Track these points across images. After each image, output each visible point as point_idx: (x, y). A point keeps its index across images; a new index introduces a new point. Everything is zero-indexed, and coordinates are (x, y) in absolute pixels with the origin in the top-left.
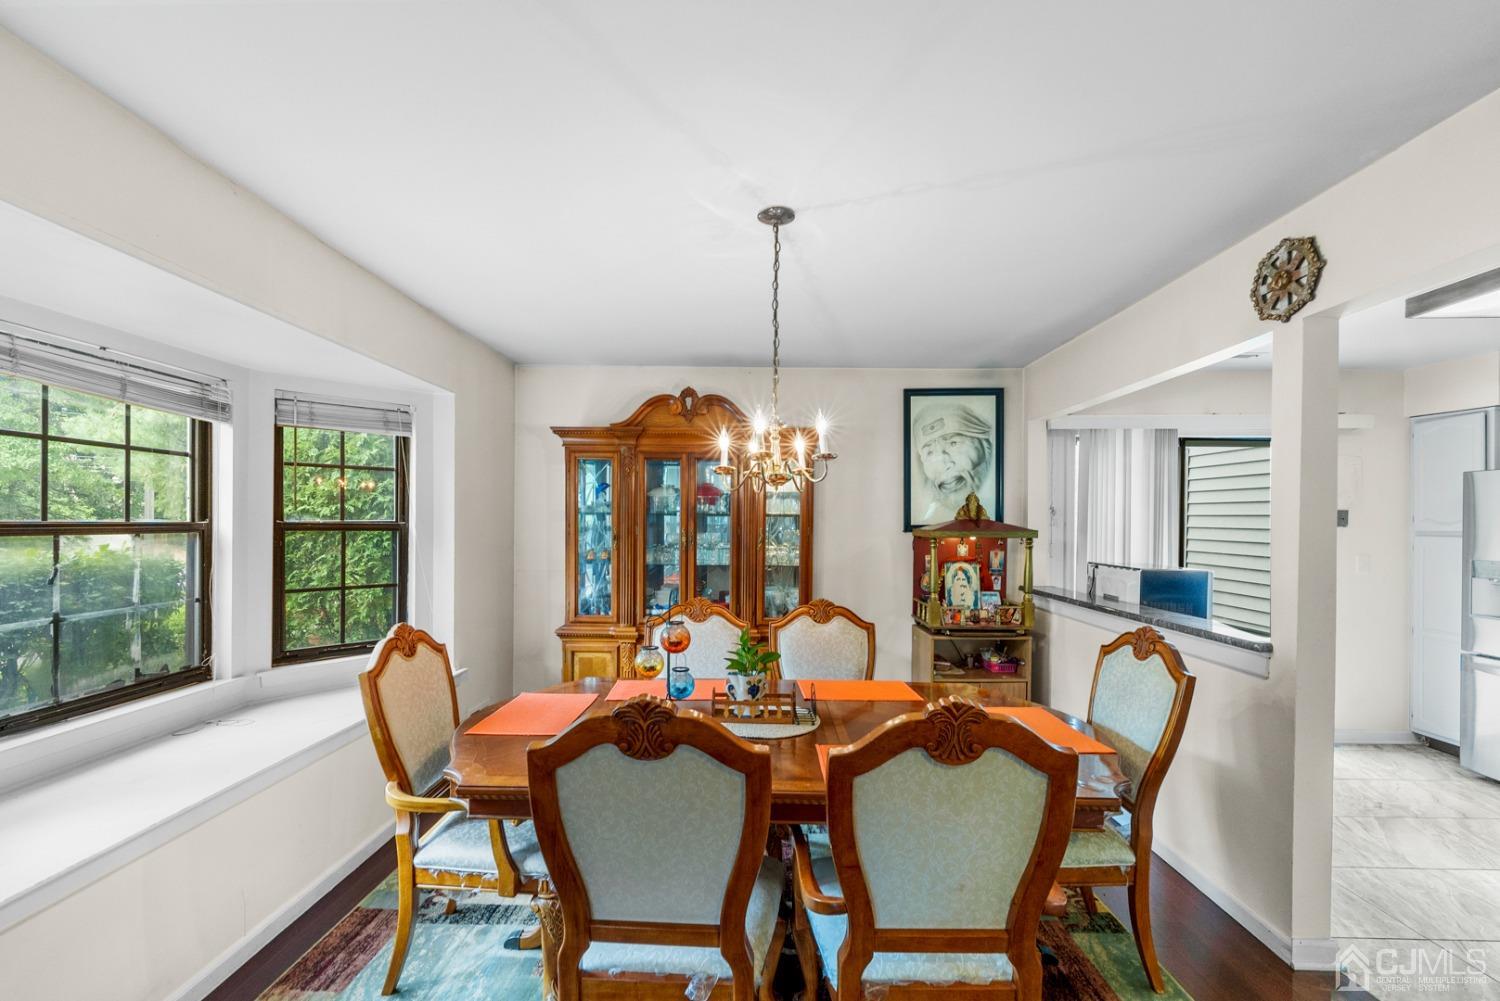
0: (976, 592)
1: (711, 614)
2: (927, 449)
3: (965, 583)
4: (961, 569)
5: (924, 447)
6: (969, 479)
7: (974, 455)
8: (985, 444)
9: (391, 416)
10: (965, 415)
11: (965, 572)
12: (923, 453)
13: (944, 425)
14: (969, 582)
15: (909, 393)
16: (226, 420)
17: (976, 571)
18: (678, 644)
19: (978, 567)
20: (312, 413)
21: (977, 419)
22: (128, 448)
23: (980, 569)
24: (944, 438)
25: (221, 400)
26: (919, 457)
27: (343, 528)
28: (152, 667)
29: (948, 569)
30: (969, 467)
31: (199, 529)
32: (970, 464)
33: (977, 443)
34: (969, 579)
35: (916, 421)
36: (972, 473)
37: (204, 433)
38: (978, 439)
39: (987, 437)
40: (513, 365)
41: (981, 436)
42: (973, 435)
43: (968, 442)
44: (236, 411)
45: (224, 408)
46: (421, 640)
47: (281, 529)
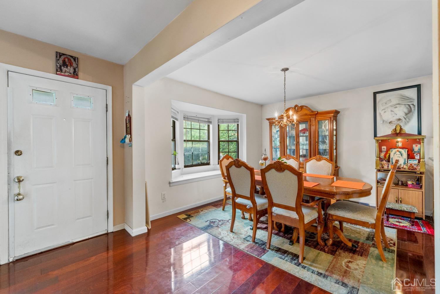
0: (405, 159)
1: (291, 158)
2: (384, 111)
3: (400, 156)
4: (398, 151)
5: (383, 110)
6: (404, 120)
7: (406, 111)
8: (412, 106)
9: (235, 120)
10: (402, 97)
11: (400, 152)
12: (382, 113)
13: (391, 101)
14: (402, 156)
15: (375, 94)
16: (211, 124)
17: (405, 152)
18: (266, 159)
19: (407, 150)
20: (223, 121)
21: (407, 97)
22: (200, 129)
23: (408, 151)
24: (391, 106)
25: (211, 121)
26: (380, 114)
27: (228, 141)
28: (203, 162)
29: (392, 151)
30: (404, 115)
31: (208, 141)
32: (404, 114)
33: (407, 106)
34: (402, 155)
35: (379, 102)
36: (405, 117)
37: (209, 126)
38: (408, 104)
39: (412, 103)
40: (261, 106)
41: (409, 103)
42: (406, 103)
43: (403, 106)
44: (212, 122)
45: (211, 122)
46: (230, 158)
47: (219, 142)
